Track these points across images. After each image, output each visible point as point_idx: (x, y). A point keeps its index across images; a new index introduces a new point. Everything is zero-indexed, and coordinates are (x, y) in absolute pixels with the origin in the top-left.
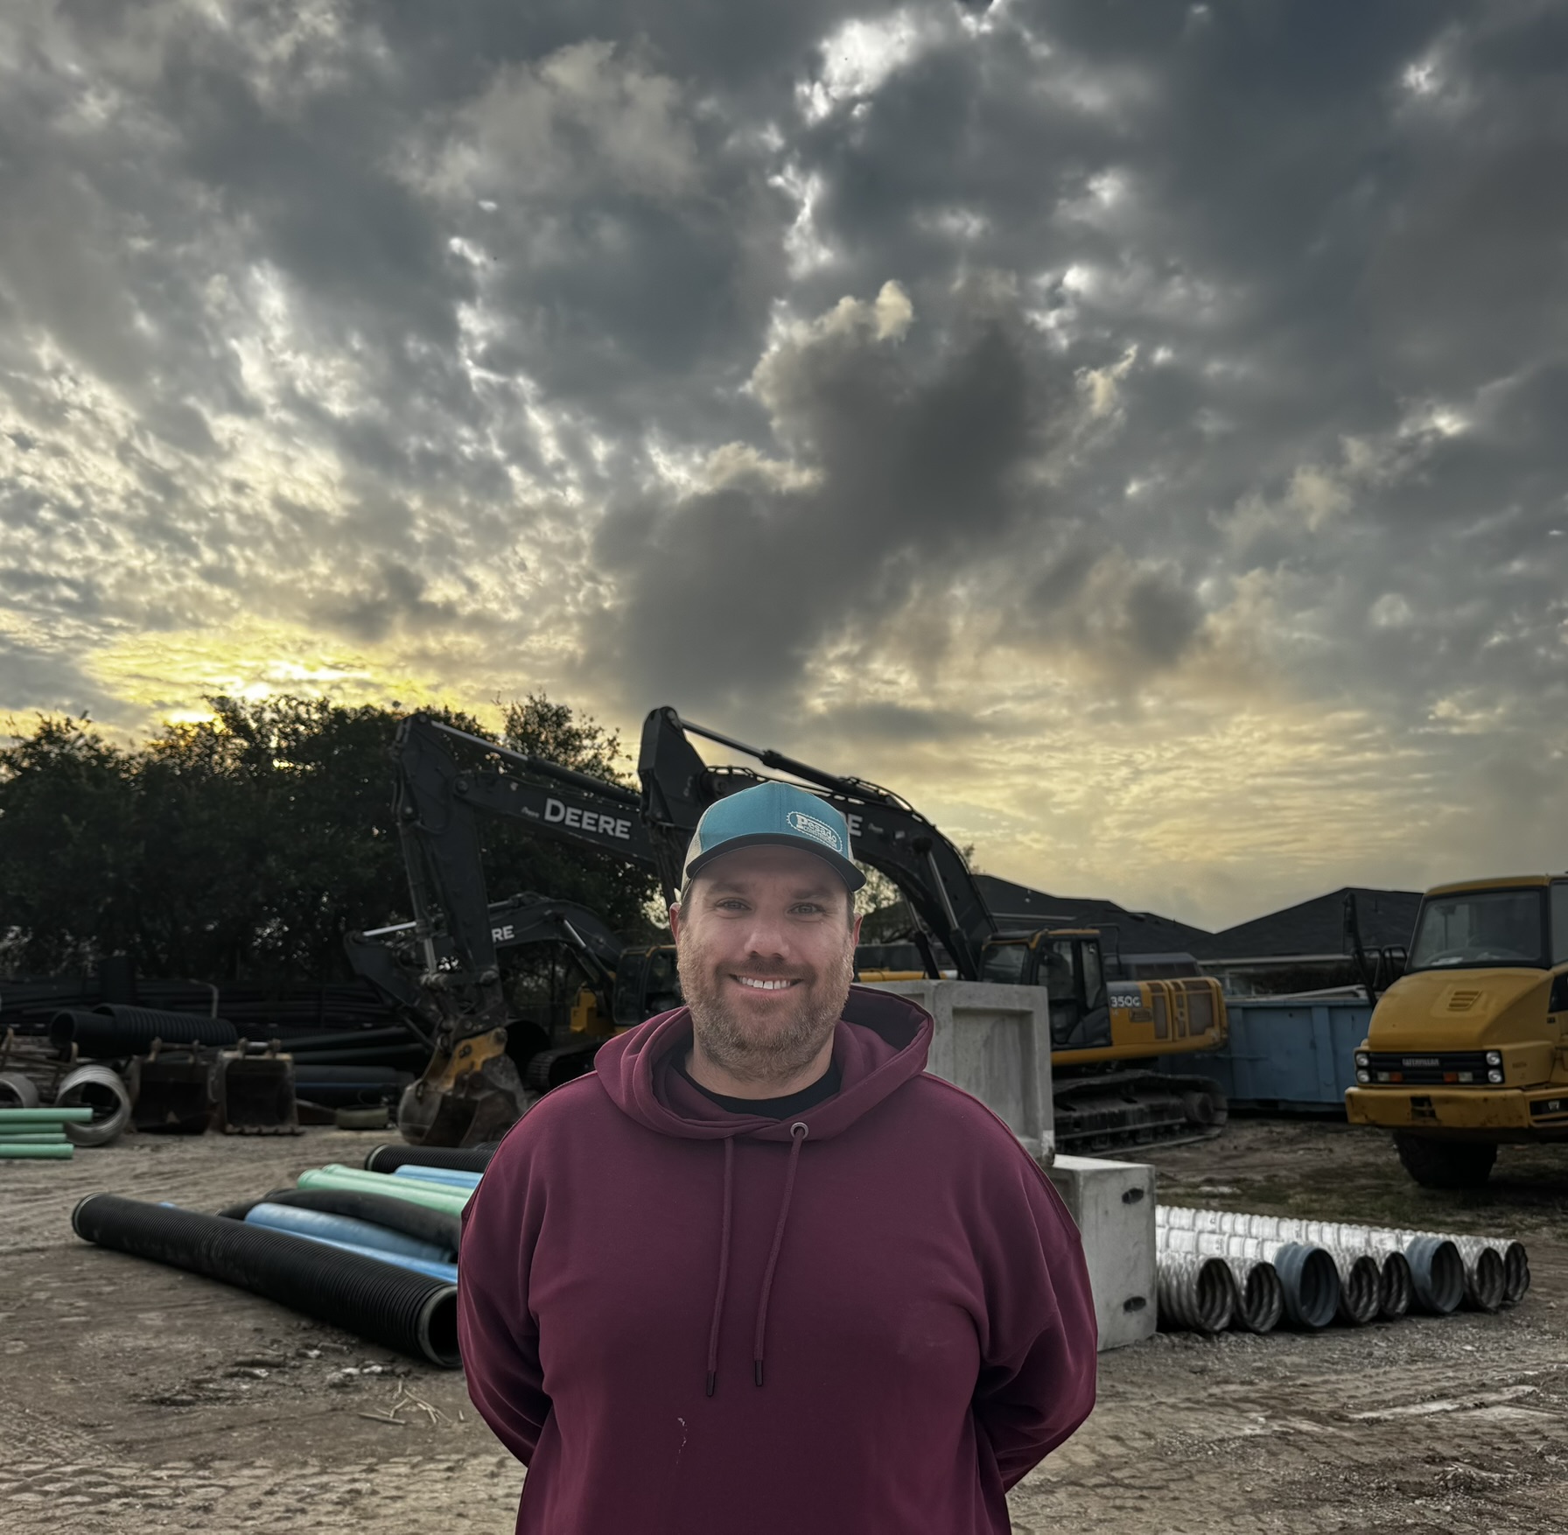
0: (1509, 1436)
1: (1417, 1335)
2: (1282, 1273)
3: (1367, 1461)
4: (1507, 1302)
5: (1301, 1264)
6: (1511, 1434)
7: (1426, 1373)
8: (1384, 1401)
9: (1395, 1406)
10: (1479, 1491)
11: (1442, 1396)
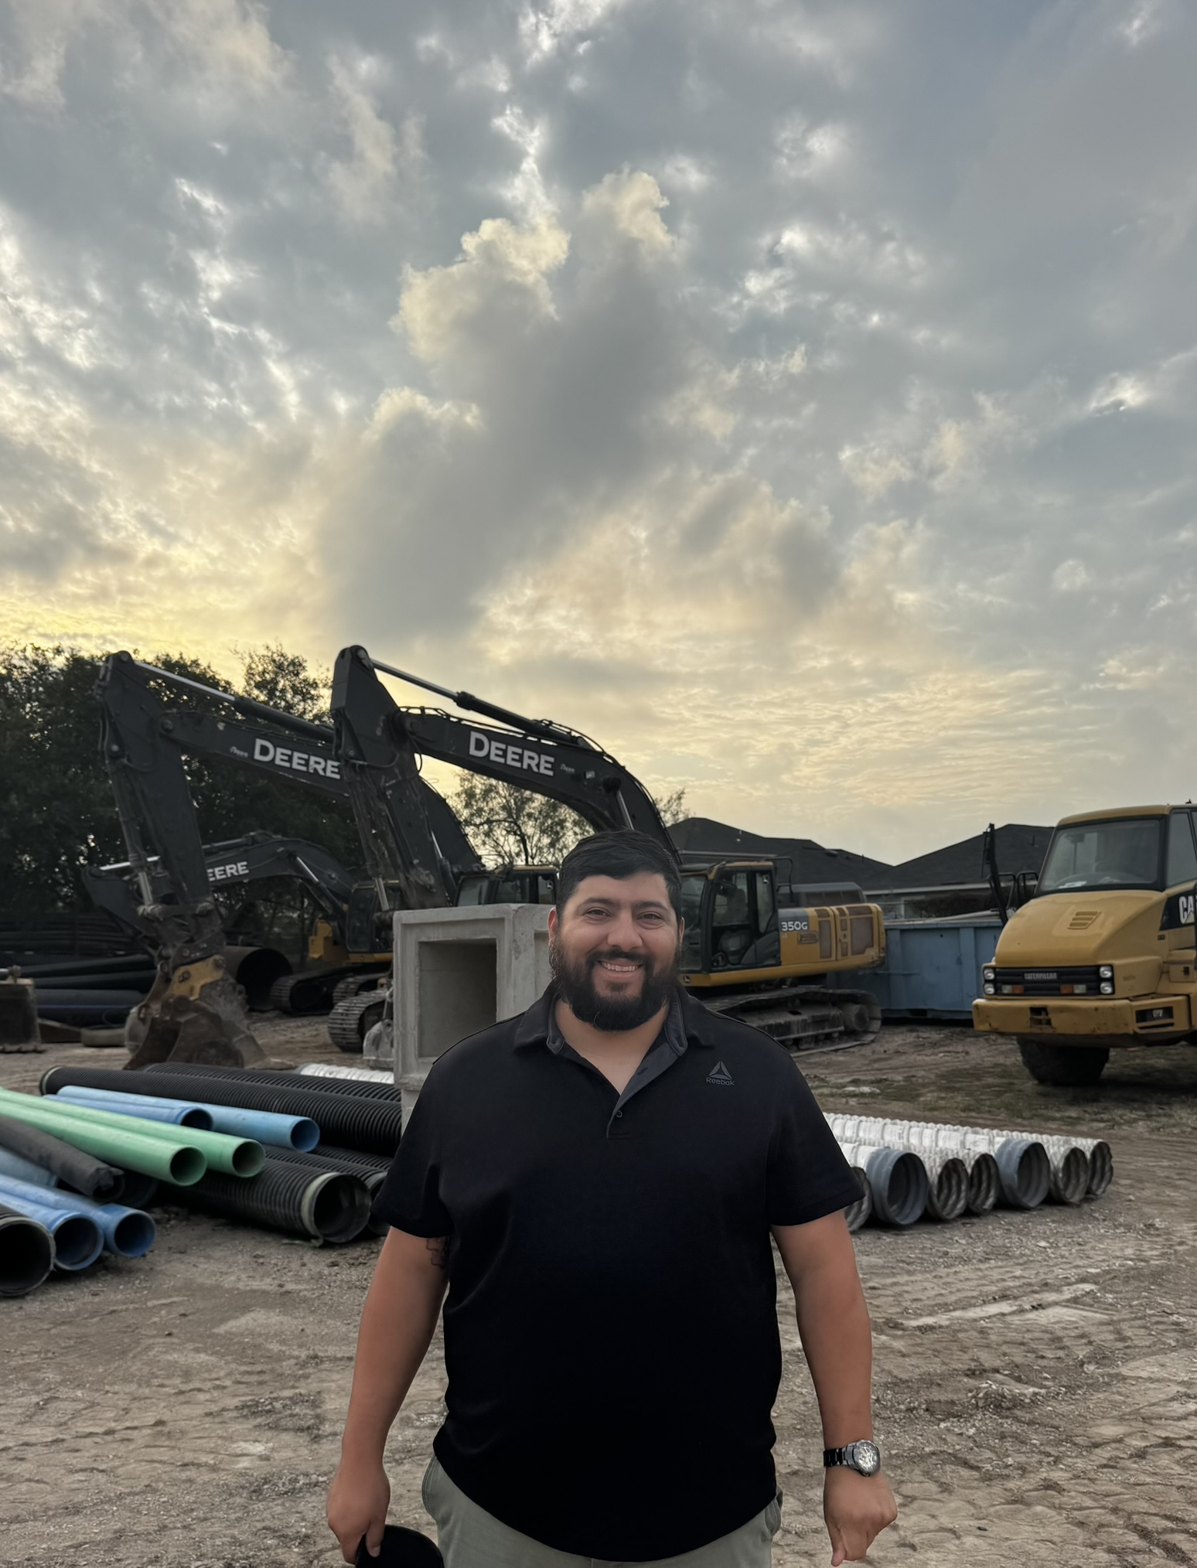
0: (1056, 1341)
1: (997, 1230)
2: (872, 1178)
3: (904, 1376)
4: (1089, 1196)
5: (891, 1168)
6: (1059, 1339)
7: (997, 1272)
8: (946, 1304)
9: (954, 1310)
10: (1009, 1409)
11: (1004, 1297)
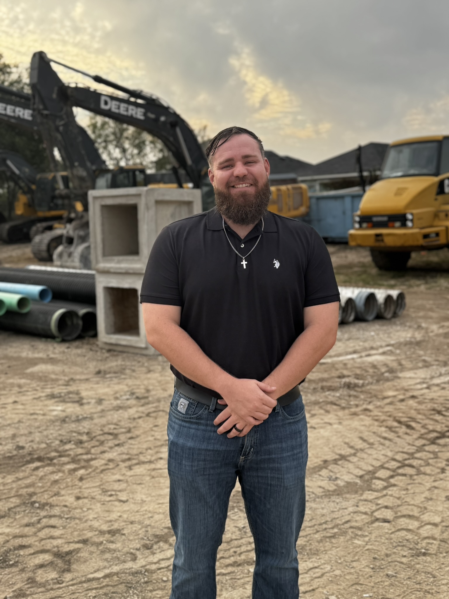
1: (354, 329)
10: (352, 388)
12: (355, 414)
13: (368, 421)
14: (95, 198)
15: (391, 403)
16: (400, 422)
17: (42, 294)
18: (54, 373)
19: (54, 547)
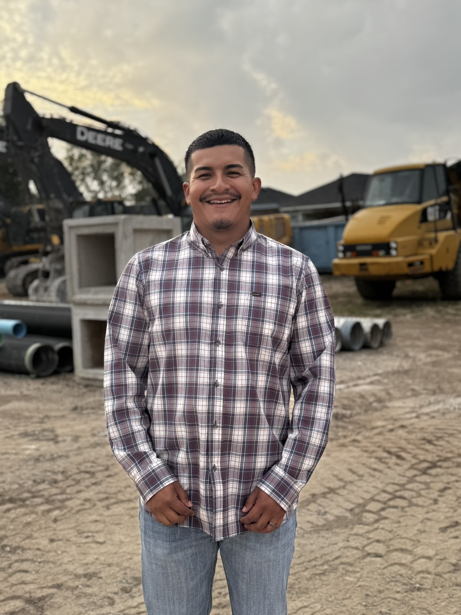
6: (363, 396)
12: (343, 445)
13: (356, 452)
14: (71, 228)
15: (380, 434)
16: (389, 453)
17: (16, 329)
18: (27, 410)
19: (26, 593)
